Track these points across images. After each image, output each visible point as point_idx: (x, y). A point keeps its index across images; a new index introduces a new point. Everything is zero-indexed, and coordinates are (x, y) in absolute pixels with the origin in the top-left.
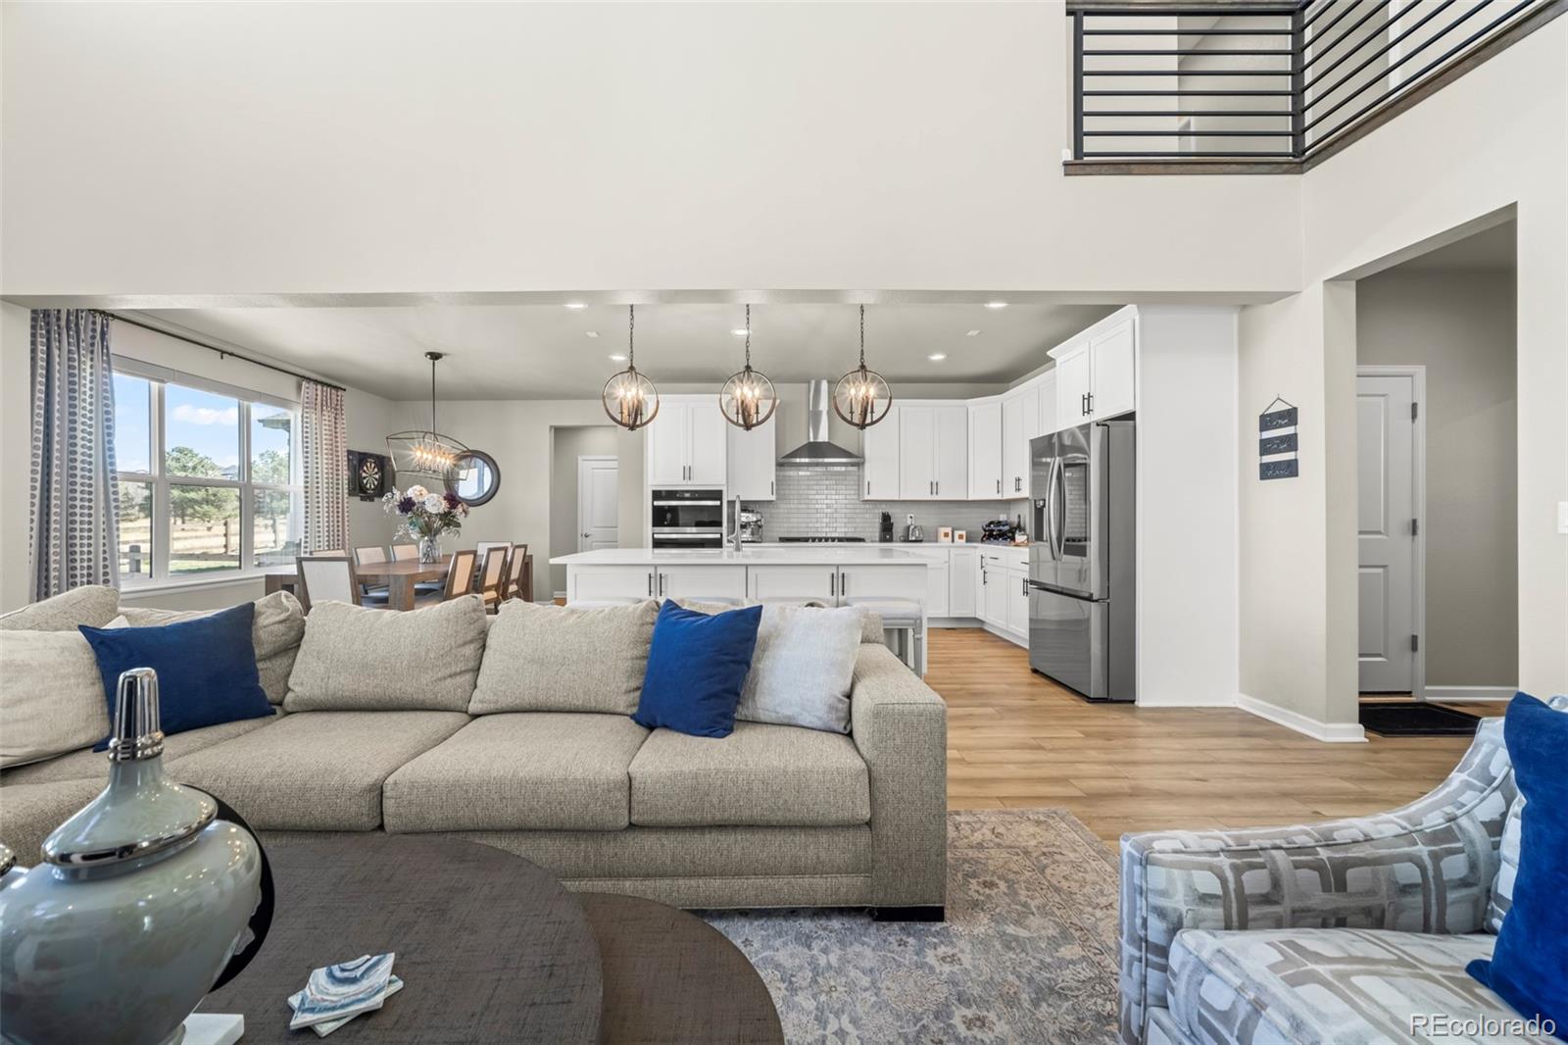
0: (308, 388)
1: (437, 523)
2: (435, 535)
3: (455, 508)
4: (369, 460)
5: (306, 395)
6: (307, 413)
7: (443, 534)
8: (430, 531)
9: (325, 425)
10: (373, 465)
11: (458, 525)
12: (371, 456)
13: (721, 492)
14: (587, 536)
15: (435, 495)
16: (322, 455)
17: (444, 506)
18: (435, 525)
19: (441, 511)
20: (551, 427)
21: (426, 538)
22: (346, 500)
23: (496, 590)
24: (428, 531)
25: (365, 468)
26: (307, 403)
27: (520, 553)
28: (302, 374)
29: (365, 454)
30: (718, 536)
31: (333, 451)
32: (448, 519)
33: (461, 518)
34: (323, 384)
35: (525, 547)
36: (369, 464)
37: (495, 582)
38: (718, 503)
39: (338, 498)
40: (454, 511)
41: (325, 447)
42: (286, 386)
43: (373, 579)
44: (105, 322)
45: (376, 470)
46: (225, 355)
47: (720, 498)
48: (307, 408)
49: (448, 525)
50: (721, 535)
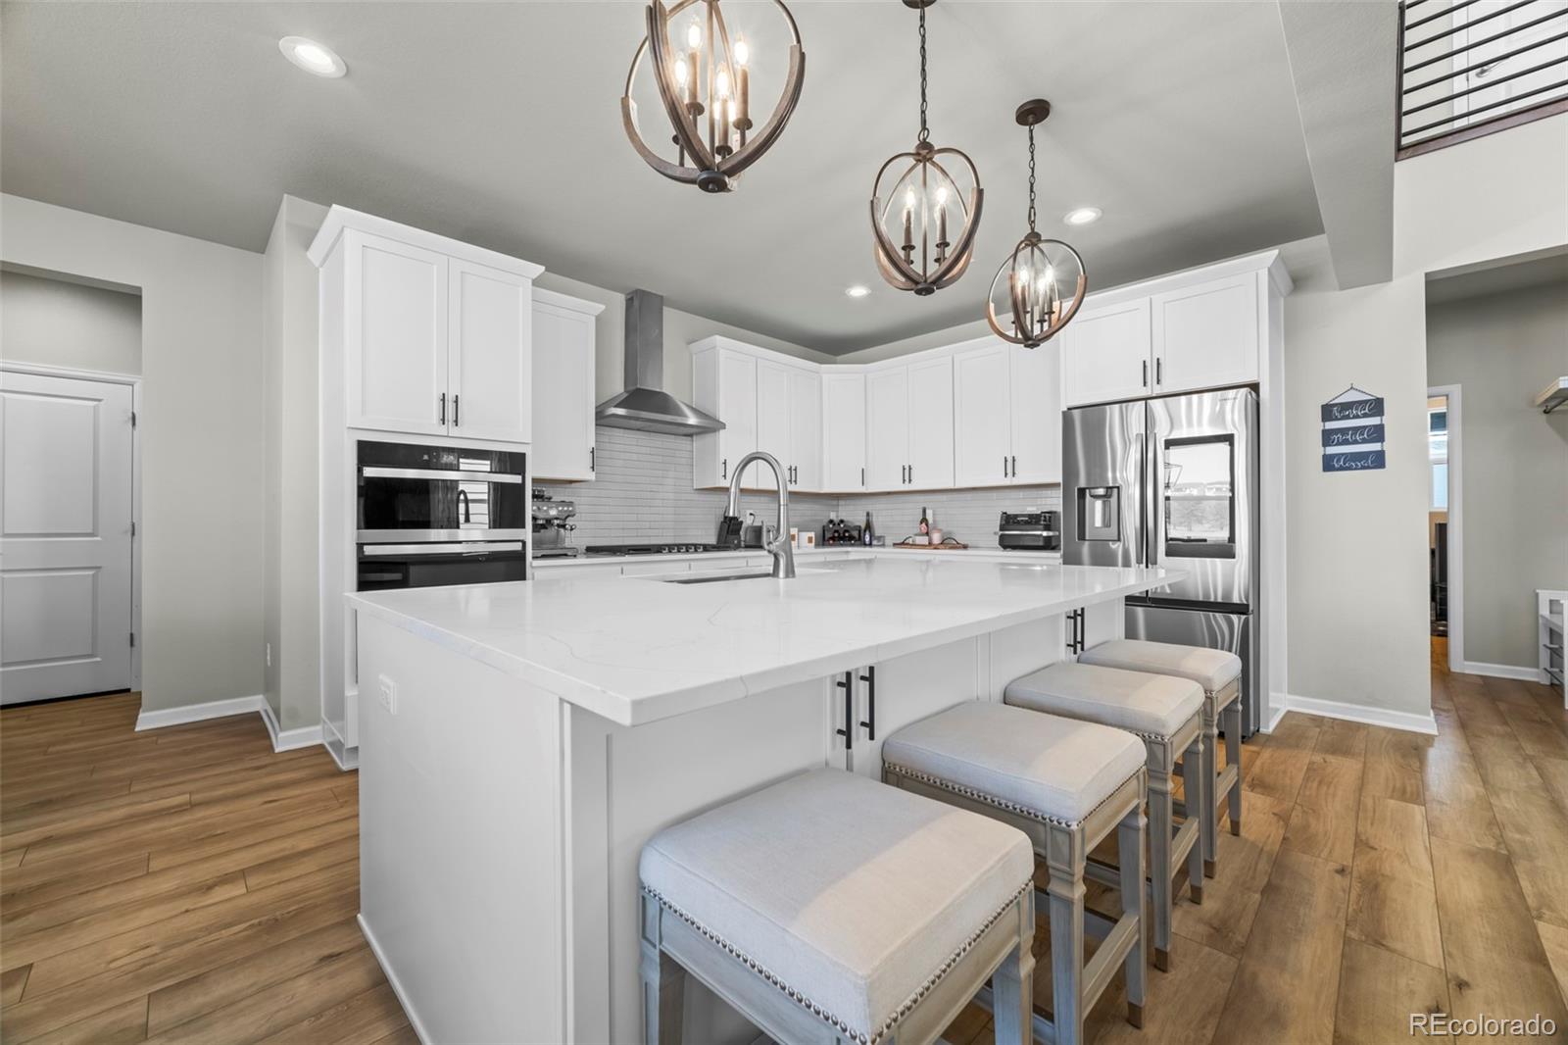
13: (522, 457)
30: (518, 547)
38: (516, 479)
47: (521, 471)
50: (524, 543)
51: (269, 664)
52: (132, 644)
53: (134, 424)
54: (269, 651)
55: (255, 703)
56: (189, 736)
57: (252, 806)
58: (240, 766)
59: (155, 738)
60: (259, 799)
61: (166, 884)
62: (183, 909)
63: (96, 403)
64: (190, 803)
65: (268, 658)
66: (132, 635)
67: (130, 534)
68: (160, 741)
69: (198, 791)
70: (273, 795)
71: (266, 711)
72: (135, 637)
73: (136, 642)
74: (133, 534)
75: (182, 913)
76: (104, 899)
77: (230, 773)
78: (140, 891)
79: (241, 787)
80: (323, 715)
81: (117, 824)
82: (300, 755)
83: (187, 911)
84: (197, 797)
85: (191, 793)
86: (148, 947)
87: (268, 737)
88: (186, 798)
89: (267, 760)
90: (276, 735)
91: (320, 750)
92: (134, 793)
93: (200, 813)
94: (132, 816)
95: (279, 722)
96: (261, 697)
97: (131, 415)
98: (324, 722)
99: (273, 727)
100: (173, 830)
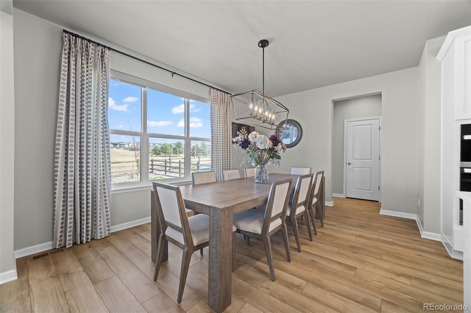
0: (213, 92)
1: (266, 156)
2: (264, 164)
3: (277, 146)
4: (243, 127)
5: (213, 96)
6: (213, 104)
7: (269, 163)
8: (261, 161)
9: (222, 110)
10: (245, 130)
11: (279, 158)
12: (243, 125)
14: (349, 164)
15: (263, 136)
16: (220, 124)
17: (269, 144)
18: (265, 157)
19: (267, 147)
20: (332, 100)
21: (259, 166)
22: (231, 145)
23: (304, 205)
24: (260, 161)
25: (241, 131)
26: (213, 99)
27: (320, 176)
28: (211, 86)
29: (241, 124)
31: (225, 122)
32: (272, 153)
33: (281, 153)
34: (220, 91)
35: (323, 173)
36: (243, 129)
37: (304, 199)
39: (227, 144)
40: (276, 148)
41: (221, 120)
42: (204, 91)
43: (200, 207)
44: (104, 50)
45: (246, 132)
46: (174, 75)
48: (213, 101)
49: (272, 157)
51: (419, 205)
52: (379, 189)
53: (380, 129)
54: (419, 201)
55: (414, 217)
56: (392, 220)
57: (413, 254)
58: (408, 237)
59: (384, 218)
60: (416, 252)
61: (386, 266)
62: (391, 277)
63: (371, 125)
64: (393, 243)
65: (419, 203)
66: (379, 187)
67: (379, 159)
68: (385, 219)
69: (396, 240)
70: (421, 253)
71: (418, 220)
72: (380, 187)
73: (380, 189)
74: (380, 159)
75: (390, 278)
76: (371, 260)
77: (405, 238)
78: (379, 263)
79: (409, 245)
80: (441, 231)
81: (375, 239)
82: (431, 242)
83: (392, 279)
84: (396, 242)
85: (394, 240)
86: (381, 283)
87: (419, 231)
88: (391, 240)
89: (418, 239)
90: (422, 232)
91: (440, 244)
92: (379, 232)
93: (396, 247)
94: (378, 239)
95: (423, 228)
96: (416, 215)
97: (379, 127)
98: (442, 233)
99: (421, 228)
100: (389, 249)
